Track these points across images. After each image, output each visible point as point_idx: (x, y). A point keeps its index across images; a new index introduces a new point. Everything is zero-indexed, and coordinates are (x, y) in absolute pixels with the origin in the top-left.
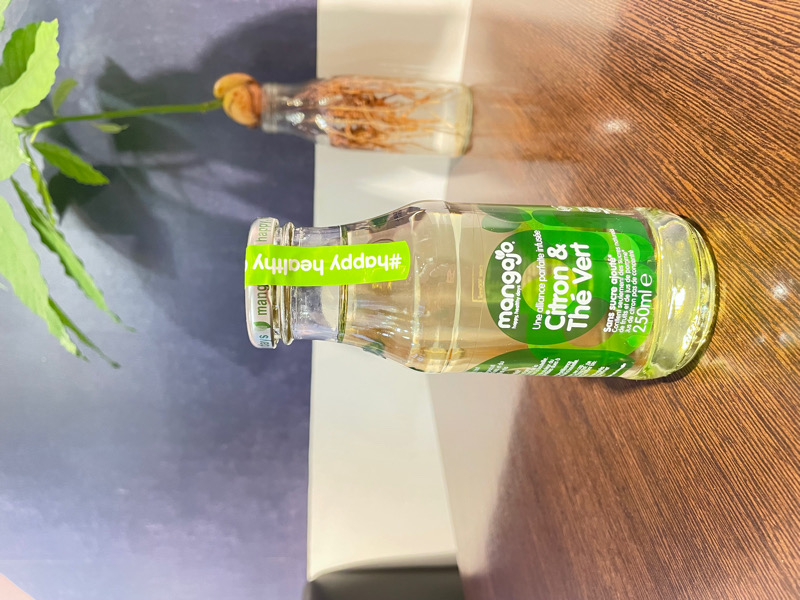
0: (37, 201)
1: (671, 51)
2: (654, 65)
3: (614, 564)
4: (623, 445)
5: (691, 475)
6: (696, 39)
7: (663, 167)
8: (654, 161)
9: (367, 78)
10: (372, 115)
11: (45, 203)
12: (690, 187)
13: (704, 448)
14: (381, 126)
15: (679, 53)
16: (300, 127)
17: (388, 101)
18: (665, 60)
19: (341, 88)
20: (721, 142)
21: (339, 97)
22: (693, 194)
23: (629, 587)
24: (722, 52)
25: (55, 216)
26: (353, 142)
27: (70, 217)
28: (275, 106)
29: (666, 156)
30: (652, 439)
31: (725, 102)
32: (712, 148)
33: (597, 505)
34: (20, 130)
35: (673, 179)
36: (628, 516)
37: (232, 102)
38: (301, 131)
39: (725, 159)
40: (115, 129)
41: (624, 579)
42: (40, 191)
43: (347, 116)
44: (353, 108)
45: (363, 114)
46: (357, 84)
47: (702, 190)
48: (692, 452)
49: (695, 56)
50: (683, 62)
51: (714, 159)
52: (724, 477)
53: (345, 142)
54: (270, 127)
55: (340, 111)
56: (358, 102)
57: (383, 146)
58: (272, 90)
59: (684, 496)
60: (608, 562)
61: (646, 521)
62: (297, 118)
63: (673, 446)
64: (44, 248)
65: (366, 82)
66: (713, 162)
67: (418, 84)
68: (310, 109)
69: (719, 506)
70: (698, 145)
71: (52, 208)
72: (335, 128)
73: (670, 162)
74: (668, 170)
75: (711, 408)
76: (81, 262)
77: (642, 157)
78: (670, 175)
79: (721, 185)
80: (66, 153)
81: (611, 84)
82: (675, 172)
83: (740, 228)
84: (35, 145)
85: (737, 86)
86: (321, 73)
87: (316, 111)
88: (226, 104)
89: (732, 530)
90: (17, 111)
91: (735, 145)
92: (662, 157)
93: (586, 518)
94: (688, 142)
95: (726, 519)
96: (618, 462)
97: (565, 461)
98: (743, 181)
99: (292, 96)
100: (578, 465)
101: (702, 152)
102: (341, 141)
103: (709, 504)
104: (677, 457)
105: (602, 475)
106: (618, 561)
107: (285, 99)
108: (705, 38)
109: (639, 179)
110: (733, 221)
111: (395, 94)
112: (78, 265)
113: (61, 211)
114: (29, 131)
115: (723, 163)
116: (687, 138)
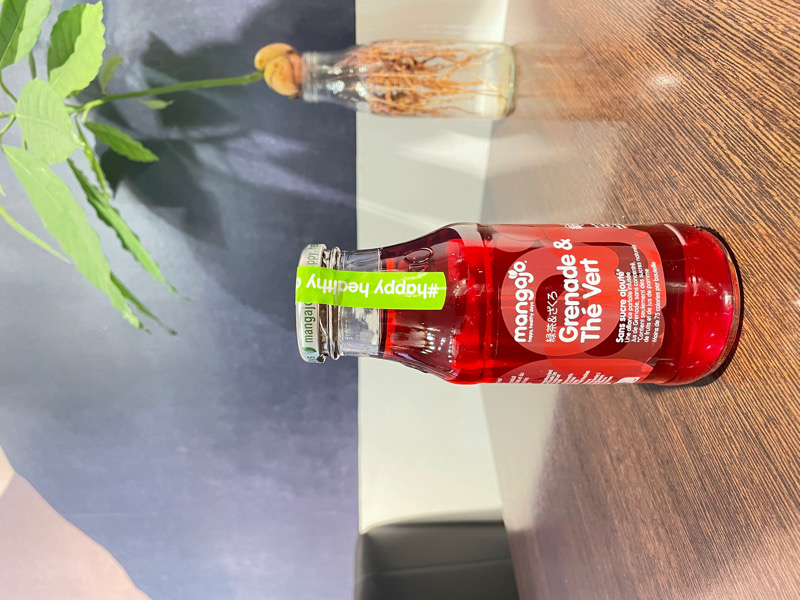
0: (92, 179)
1: (720, 19)
2: (703, 33)
3: (658, 534)
4: (668, 420)
5: (735, 453)
6: (746, 8)
7: (711, 140)
8: (702, 133)
9: (407, 42)
10: (412, 80)
11: (99, 179)
12: (738, 162)
13: (748, 427)
14: (421, 90)
15: (729, 21)
16: (341, 96)
17: (428, 64)
18: (714, 28)
19: (380, 54)
20: (772, 117)
21: (380, 64)
22: (742, 170)
23: (672, 557)
24: (774, 23)
25: (108, 191)
26: (395, 108)
27: (123, 191)
28: (315, 75)
29: (715, 129)
30: (696, 415)
31: (776, 76)
32: (762, 123)
33: (641, 476)
34: (71, 109)
35: (722, 153)
36: (672, 488)
37: (273, 72)
38: (342, 98)
39: (775, 136)
40: (161, 105)
41: (668, 549)
42: (94, 169)
43: (387, 82)
44: (393, 74)
45: (403, 79)
46: (396, 48)
47: (752, 166)
48: (736, 431)
49: (746, 26)
50: (733, 31)
51: (764, 134)
52: (768, 457)
53: (386, 109)
54: (311, 97)
55: (379, 77)
56: (399, 69)
57: (424, 112)
58: (312, 59)
59: (727, 473)
60: (651, 532)
61: (690, 494)
62: (338, 87)
63: (718, 423)
64: (101, 224)
65: (406, 46)
66: (763, 137)
67: (458, 46)
68: (349, 78)
69: (762, 485)
70: (748, 119)
71: (105, 183)
72: (376, 95)
73: (719, 135)
74: (717, 143)
75: (757, 388)
76: (136, 237)
77: (690, 129)
78: (719, 150)
79: (771, 162)
80: (116, 132)
81: (658, 50)
82: (724, 146)
83: (789, 208)
84: (87, 125)
85: (789, 60)
86: (360, 39)
87: (356, 79)
88: (267, 77)
89: (774, 508)
90: (68, 92)
91: (786, 121)
92: (710, 129)
93: (631, 489)
94: (738, 115)
95: (769, 498)
96: (662, 436)
97: (609, 432)
98: (793, 159)
99: (331, 64)
100: (622, 436)
101: (752, 126)
102: (381, 108)
103: (752, 483)
104: (721, 435)
105: (646, 447)
106: (661, 531)
107: (325, 67)
108: (756, 7)
109: (687, 151)
110: (782, 201)
111: (434, 57)
112: (135, 240)
113: (114, 186)
114: (80, 110)
115: (773, 140)
116: (736, 111)
